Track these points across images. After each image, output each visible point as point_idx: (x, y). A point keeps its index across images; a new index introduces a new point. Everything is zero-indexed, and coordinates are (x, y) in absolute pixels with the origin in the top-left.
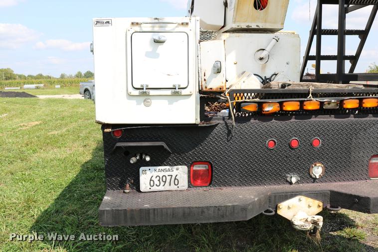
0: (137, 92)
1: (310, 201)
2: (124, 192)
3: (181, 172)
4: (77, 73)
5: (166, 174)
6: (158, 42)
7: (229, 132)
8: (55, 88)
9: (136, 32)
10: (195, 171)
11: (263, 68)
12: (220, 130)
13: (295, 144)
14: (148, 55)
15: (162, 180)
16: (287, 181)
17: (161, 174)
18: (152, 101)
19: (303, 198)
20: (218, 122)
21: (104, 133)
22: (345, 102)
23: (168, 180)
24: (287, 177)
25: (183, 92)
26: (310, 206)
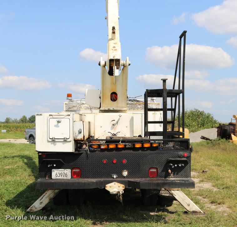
0: (51, 140)
1: (119, 184)
2: (46, 179)
3: (68, 172)
4: (22, 117)
5: (62, 172)
6: (59, 122)
7: (87, 156)
9: (51, 118)
10: (74, 172)
11: (115, 129)
12: (84, 155)
13: (115, 162)
14: (55, 126)
15: (61, 174)
16: (112, 177)
17: (60, 172)
18: (57, 143)
20: (83, 152)
21: (39, 155)
22: (135, 145)
23: (63, 175)
24: (112, 175)
25: (68, 140)
26: (119, 187)
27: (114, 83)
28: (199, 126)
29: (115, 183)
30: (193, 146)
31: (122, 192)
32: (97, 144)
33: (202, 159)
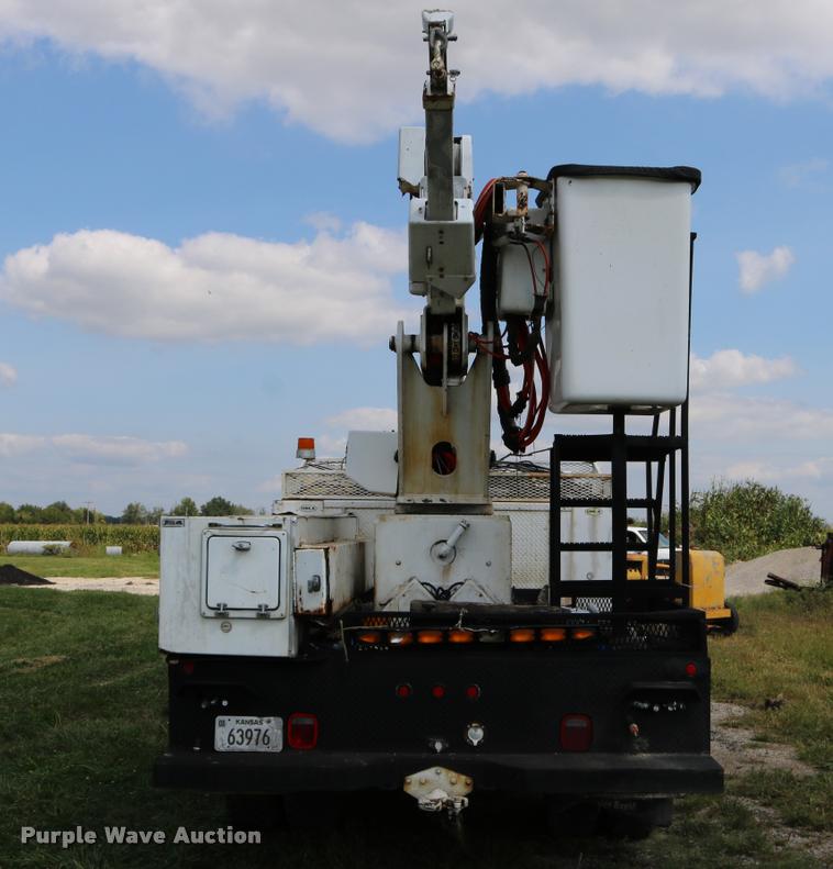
0: (211, 613)
1: (454, 775)
2: (192, 750)
3: (273, 726)
4: (180, 503)
5: (253, 727)
6: (241, 550)
8: (105, 554)
9: (214, 536)
10: (294, 726)
11: (446, 571)
13: (438, 694)
15: (247, 735)
16: (429, 748)
17: (245, 728)
18: (233, 625)
19: (443, 771)
21: (170, 666)
22: (512, 632)
23: (255, 737)
24: (429, 742)
25: (273, 614)
26: (453, 784)
27: (445, 414)
28: (764, 538)
29: (439, 769)
30: (739, 612)
31: (463, 802)
32: (376, 630)
33: (768, 655)
